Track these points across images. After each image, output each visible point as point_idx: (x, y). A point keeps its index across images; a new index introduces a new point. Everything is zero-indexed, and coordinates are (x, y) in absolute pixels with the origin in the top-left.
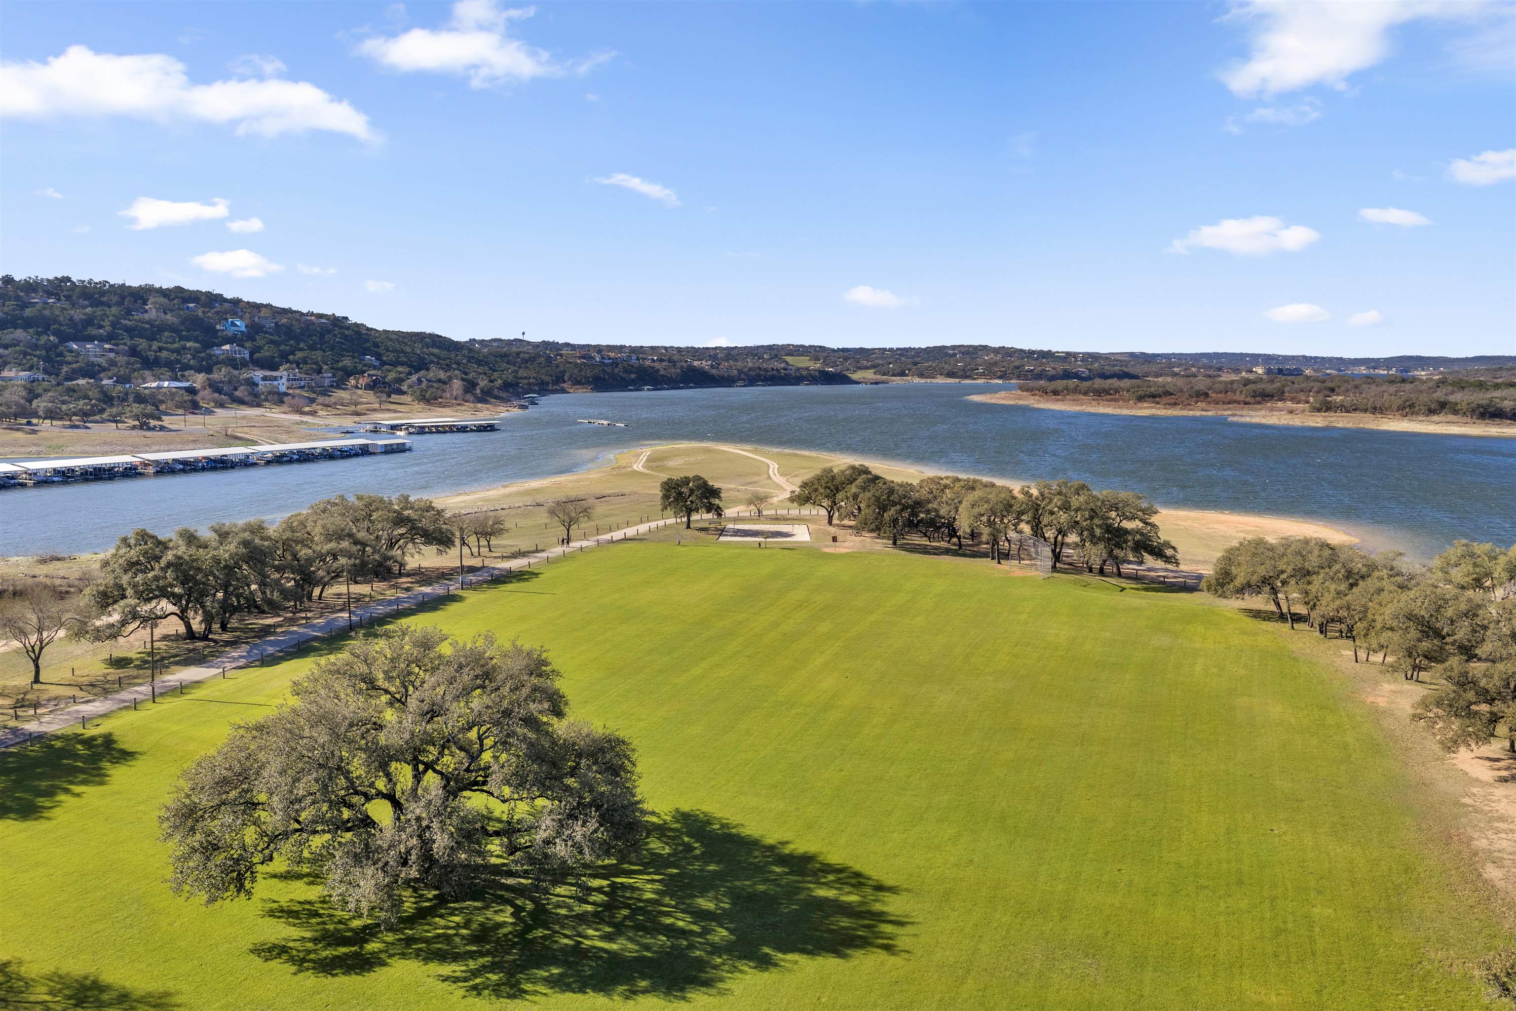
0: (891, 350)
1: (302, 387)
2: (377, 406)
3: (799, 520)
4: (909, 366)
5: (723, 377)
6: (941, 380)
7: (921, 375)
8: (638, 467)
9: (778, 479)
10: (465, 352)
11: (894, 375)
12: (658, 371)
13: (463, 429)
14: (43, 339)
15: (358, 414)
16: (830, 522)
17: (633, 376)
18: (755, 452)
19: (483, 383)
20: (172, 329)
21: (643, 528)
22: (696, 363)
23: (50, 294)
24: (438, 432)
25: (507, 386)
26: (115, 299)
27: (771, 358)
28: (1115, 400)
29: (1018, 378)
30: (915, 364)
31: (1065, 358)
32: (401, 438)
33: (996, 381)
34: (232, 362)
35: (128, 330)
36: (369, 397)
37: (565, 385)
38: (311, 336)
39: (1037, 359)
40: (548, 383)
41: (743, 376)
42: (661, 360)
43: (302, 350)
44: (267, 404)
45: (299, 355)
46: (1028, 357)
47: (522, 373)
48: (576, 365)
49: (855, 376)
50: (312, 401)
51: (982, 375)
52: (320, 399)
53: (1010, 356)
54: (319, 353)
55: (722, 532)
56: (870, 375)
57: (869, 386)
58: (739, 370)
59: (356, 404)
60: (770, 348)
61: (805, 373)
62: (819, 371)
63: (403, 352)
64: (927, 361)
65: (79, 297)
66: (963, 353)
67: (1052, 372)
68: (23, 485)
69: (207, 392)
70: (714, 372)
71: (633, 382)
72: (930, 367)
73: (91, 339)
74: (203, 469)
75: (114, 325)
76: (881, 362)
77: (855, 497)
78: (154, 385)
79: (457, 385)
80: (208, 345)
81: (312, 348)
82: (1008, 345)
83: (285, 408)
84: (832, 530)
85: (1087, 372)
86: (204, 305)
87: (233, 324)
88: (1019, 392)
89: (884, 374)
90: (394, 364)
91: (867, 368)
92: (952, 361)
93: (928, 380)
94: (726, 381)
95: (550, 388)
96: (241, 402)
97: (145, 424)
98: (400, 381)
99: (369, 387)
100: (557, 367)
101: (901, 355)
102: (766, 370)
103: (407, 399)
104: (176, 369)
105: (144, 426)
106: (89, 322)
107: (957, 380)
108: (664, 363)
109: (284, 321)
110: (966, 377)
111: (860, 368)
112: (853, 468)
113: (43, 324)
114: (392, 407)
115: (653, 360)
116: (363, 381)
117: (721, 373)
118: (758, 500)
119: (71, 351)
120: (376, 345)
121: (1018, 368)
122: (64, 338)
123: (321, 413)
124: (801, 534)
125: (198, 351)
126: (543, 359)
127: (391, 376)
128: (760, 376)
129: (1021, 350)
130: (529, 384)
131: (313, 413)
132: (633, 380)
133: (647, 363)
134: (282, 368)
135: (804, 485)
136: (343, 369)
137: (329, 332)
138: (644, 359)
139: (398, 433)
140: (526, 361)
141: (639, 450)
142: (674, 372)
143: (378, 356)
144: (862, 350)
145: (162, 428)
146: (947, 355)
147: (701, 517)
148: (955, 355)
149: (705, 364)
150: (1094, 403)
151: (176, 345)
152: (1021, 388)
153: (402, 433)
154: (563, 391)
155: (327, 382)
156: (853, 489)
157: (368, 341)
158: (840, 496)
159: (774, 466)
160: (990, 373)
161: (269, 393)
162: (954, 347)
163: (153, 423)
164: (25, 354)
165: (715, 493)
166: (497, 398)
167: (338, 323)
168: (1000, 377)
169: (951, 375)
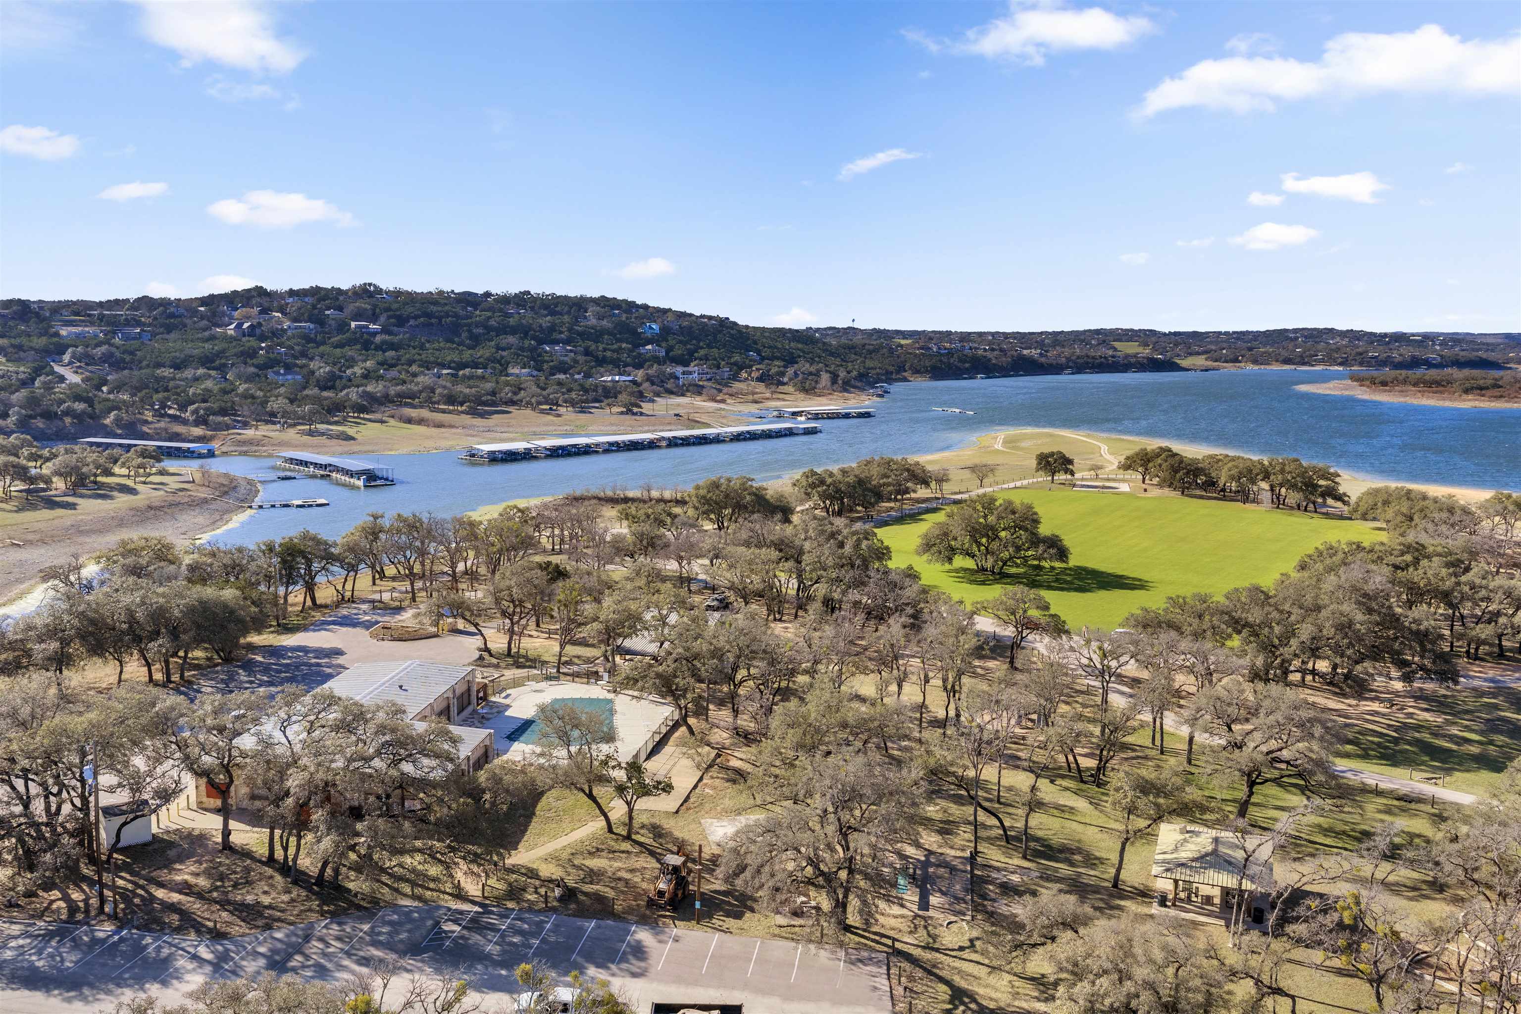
0: (1226, 333)
1: (710, 379)
2: (768, 395)
3: (1123, 481)
4: (1243, 352)
5: (1051, 365)
6: (1276, 367)
7: (1255, 362)
8: (999, 446)
9: (1108, 457)
10: (820, 345)
11: (1226, 362)
12: (990, 360)
13: (847, 416)
14: (527, 343)
15: (756, 402)
16: (1144, 482)
17: (967, 365)
18: (1088, 436)
19: (842, 374)
20: (610, 333)
21: (1025, 482)
22: (1025, 352)
23: (518, 305)
24: (829, 418)
25: (861, 376)
26: (566, 309)
27: (1099, 344)
28: (1441, 392)
29: (1361, 364)
30: (1250, 349)
31: (1422, 341)
32: (802, 423)
33: (1336, 368)
34: (656, 360)
35: (580, 334)
36: (761, 387)
37: (905, 374)
38: (707, 336)
39: (1388, 343)
40: (892, 373)
41: (1071, 364)
42: (993, 350)
43: (702, 348)
44: (689, 394)
45: (702, 352)
46: (1378, 341)
47: (869, 363)
48: (916, 355)
49: (1184, 363)
50: (720, 391)
51: (1322, 361)
52: (725, 390)
53: (1359, 340)
54: (715, 350)
55: (1074, 485)
56: (1200, 361)
57: (1198, 372)
58: (1067, 358)
59: (754, 393)
60: (1098, 332)
61: (1133, 360)
62: (1148, 358)
63: (776, 347)
64: (1265, 346)
65: (540, 308)
66: (1306, 337)
67: (1399, 359)
68: (597, 452)
69: (646, 385)
70: (1043, 360)
71: (967, 371)
72: (1265, 352)
73: (556, 342)
74: (694, 444)
75: (570, 330)
76: (1213, 347)
77: (1160, 465)
78: (610, 378)
79: (825, 378)
80: (636, 346)
81: (709, 346)
82: (1356, 328)
83: (704, 397)
84: (1144, 486)
85: (1439, 359)
86: (626, 312)
87: (650, 328)
88: (1349, 382)
89: (1216, 361)
90: (773, 358)
91: (1198, 354)
92: (1291, 347)
93: (1262, 367)
94: (1055, 369)
95: (894, 377)
96: (671, 392)
97: (630, 410)
98: (783, 374)
99: (760, 379)
100: (898, 357)
101: (1238, 339)
102: (1093, 358)
103: (789, 389)
104: (618, 365)
105: (629, 412)
106: (552, 329)
107: (1293, 367)
108: (996, 353)
109: (686, 323)
110: (1304, 364)
111: (1191, 354)
112: (1161, 448)
113: (524, 331)
114: (781, 396)
115: (985, 350)
116: (755, 375)
117: (1049, 362)
118: (1096, 468)
119: (546, 352)
120: (755, 343)
121: (1361, 354)
122: (541, 342)
123: (729, 401)
124: (1124, 488)
125: (631, 351)
126: (885, 350)
127: (774, 370)
128: (1087, 363)
129: (1371, 334)
130: (878, 374)
131: (723, 401)
132: (967, 369)
133: (980, 352)
134: (692, 364)
135: (1128, 458)
136: (735, 364)
137: (720, 332)
138: (976, 348)
139: (799, 418)
140: (870, 352)
141: (993, 434)
142: (1005, 361)
143: (759, 352)
144: (1195, 334)
145: (642, 414)
146: (1287, 338)
147: (1061, 477)
148: (1296, 338)
149: (1034, 353)
150: (1419, 395)
151: (615, 346)
152: (1354, 378)
153: (803, 419)
154: (905, 380)
155: (726, 375)
156: (1159, 461)
157: (748, 339)
158: (1151, 465)
159: (1104, 448)
160: (1330, 360)
161: (690, 385)
162: (1295, 331)
163: (635, 410)
164: (518, 355)
165: (1070, 462)
166: (855, 387)
167: (724, 324)
168: (1340, 364)
169: (1287, 361)
